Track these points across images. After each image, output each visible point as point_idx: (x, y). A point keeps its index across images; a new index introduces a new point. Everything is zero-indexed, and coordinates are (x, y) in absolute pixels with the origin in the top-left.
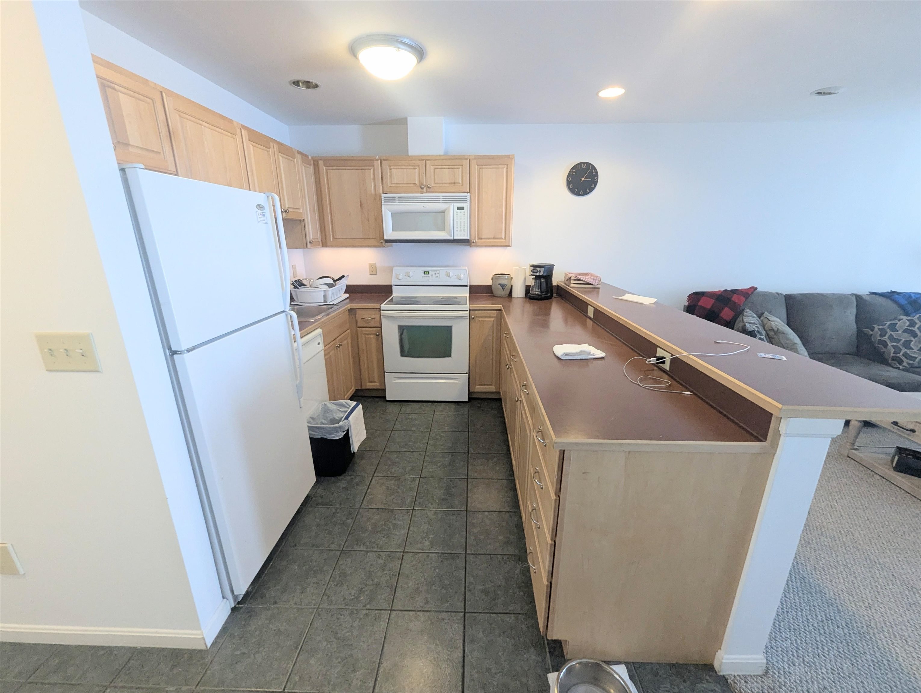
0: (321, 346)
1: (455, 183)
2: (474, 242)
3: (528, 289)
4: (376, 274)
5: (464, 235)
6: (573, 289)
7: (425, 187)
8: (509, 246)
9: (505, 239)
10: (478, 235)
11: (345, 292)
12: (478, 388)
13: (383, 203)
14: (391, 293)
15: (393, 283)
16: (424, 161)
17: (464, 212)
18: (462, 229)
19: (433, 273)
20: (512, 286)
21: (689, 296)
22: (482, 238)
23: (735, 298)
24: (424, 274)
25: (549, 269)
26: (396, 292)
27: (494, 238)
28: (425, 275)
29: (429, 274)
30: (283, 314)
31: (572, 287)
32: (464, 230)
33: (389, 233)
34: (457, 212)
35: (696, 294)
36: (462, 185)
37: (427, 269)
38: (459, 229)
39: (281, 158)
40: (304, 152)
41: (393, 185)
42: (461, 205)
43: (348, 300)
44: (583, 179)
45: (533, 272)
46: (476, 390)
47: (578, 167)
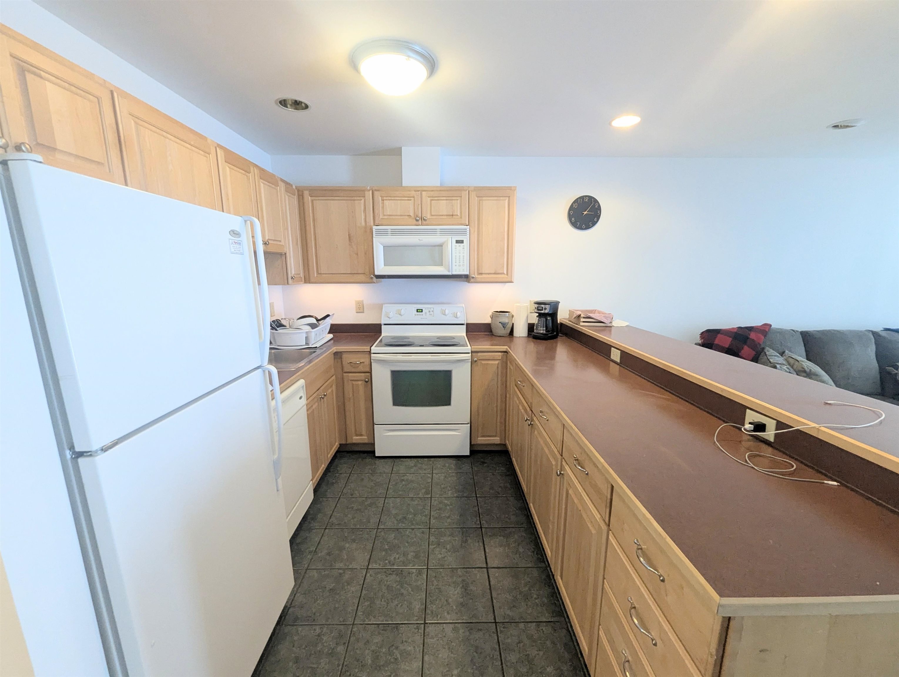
0: (304, 401)
1: (453, 215)
2: (473, 278)
3: (531, 327)
4: (363, 312)
5: (463, 270)
6: (584, 327)
7: (420, 220)
8: (511, 282)
9: (507, 275)
10: (478, 270)
11: (329, 333)
12: (481, 440)
13: (374, 236)
14: (380, 332)
15: (383, 322)
16: (420, 192)
17: (464, 246)
18: (461, 263)
19: (427, 311)
20: (513, 324)
21: (702, 333)
22: (481, 274)
23: (753, 336)
24: (417, 312)
25: (555, 306)
26: (386, 332)
27: (494, 273)
28: (418, 313)
29: (422, 312)
30: (260, 370)
31: (581, 326)
32: (463, 265)
33: (380, 269)
34: (456, 246)
35: (708, 331)
36: (461, 218)
37: (419, 307)
38: (457, 264)
39: (262, 185)
40: (288, 181)
41: (386, 217)
42: (460, 238)
43: (332, 341)
44: (585, 213)
45: (538, 310)
46: (479, 442)
47: (580, 200)
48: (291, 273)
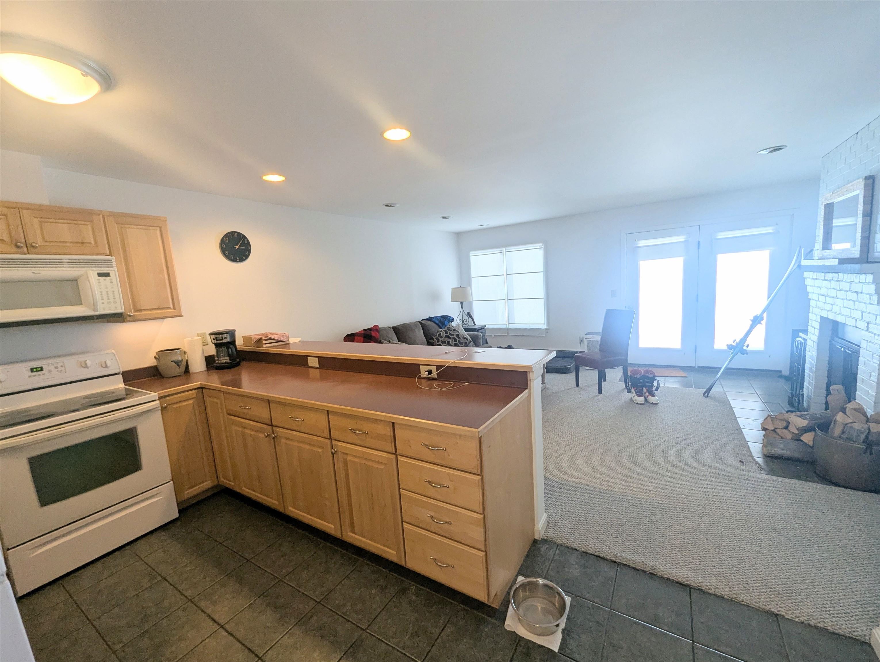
1: (83, 243)
2: (130, 316)
3: (209, 360)
5: (116, 307)
6: (266, 347)
7: (24, 246)
8: (181, 316)
9: (174, 308)
10: (134, 305)
12: (189, 493)
16: (15, 209)
17: (111, 279)
18: (112, 300)
19: (52, 367)
20: (187, 361)
21: (345, 337)
22: (140, 310)
24: (32, 372)
25: (232, 333)
27: (159, 309)
28: (35, 373)
29: (41, 370)
31: (265, 348)
32: (115, 302)
34: (99, 280)
35: (348, 335)
36: (97, 246)
37: (36, 364)
38: (105, 301)
42: (103, 270)
44: (237, 247)
45: (217, 340)
46: (186, 497)
47: (230, 235)
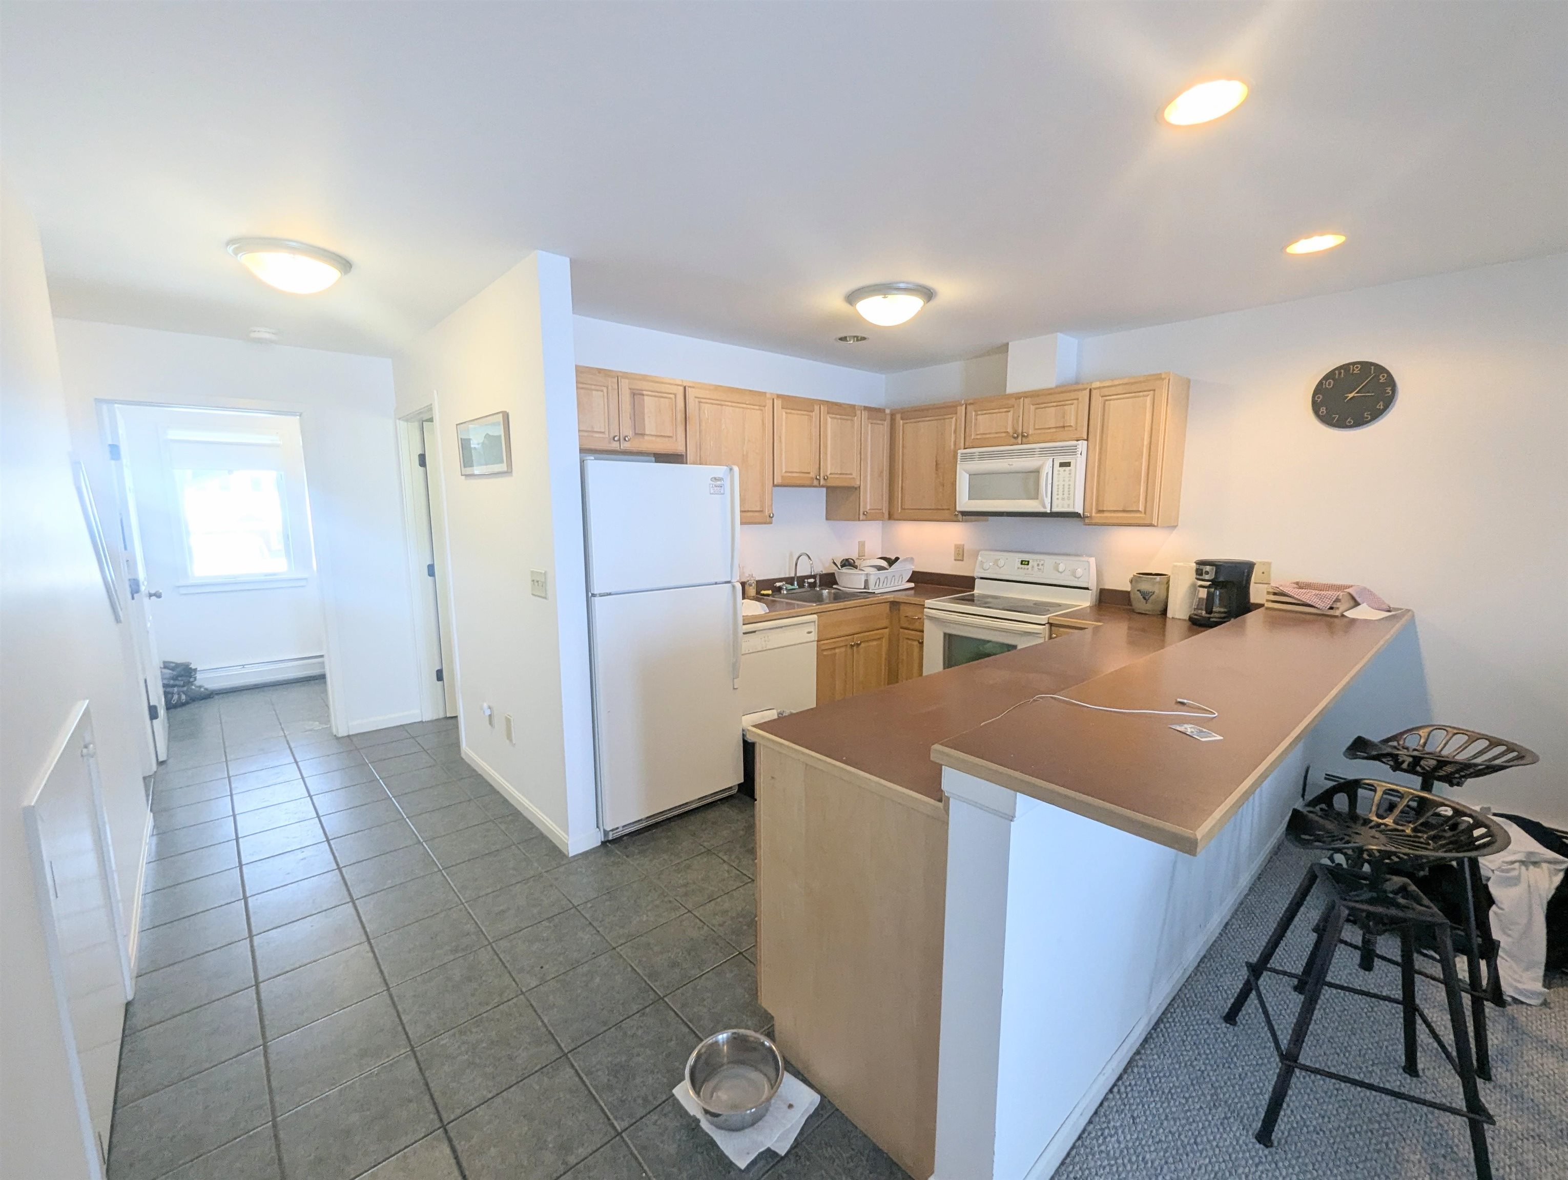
0: (814, 636)
1: (1064, 427)
2: (1090, 518)
4: (962, 560)
5: (1069, 505)
7: (1020, 437)
8: (1152, 525)
10: (1097, 505)
11: (909, 581)
13: (959, 462)
14: (973, 588)
15: (976, 575)
16: (1023, 399)
17: (1070, 470)
18: (1066, 496)
19: (1035, 564)
20: (1166, 598)
22: (1103, 511)
24: (1022, 564)
26: (979, 589)
27: (1124, 511)
28: (1023, 566)
29: (1028, 564)
30: (729, 585)
32: (1069, 499)
33: (964, 503)
34: (1059, 471)
36: (1076, 429)
37: (1026, 557)
38: (1060, 496)
39: (829, 420)
41: (979, 437)
42: (1063, 460)
43: (912, 592)
45: (1201, 574)
47: (1340, 374)
48: (865, 507)
